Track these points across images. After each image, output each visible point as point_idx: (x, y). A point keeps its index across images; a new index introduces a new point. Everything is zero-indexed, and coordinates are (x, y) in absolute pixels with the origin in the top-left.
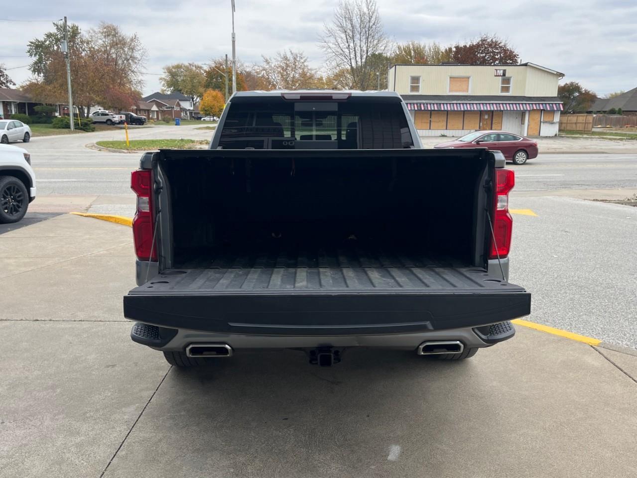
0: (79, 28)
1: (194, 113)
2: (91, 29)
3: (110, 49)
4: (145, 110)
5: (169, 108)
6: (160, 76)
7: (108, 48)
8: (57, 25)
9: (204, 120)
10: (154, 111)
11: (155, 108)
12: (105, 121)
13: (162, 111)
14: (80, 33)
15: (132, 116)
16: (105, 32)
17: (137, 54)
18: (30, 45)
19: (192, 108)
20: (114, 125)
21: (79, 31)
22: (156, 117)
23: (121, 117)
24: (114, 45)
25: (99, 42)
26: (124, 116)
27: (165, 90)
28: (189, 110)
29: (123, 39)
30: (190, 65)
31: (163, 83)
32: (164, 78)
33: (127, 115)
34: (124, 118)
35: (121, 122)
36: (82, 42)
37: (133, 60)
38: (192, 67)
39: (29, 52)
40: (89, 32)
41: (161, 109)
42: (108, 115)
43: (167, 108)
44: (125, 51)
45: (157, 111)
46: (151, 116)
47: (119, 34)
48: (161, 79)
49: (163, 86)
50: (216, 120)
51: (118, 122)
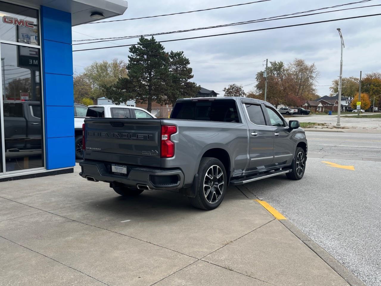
0: (283, 63)
1: (349, 108)
2: (289, 63)
3: (299, 73)
4: (314, 106)
5: (331, 105)
6: (330, 86)
7: (297, 72)
8: (272, 63)
9: (354, 111)
10: (319, 107)
11: (320, 105)
12: (285, 113)
13: (325, 106)
14: (284, 66)
15: (302, 109)
16: (297, 64)
17: (314, 75)
18: (257, 75)
19: (347, 105)
20: (290, 115)
21: (283, 65)
22: (321, 110)
23: (295, 111)
24: (301, 70)
25: (293, 69)
26: (297, 110)
27: (333, 94)
28: (345, 106)
29: (307, 67)
30: (351, 78)
31: (332, 90)
32: (333, 87)
33: (298, 110)
34: (297, 111)
35: (295, 113)
36: (284, 70)
37: (311, 78)
38: (351, 79)
39: (256, 78)
40: (288, 65)
41: (324, 105)
42: (287, 109)
43: (329, 105)
44: (307, 74)
45: (322, 107)
46: (317, 110)
47: (304, 64)
48: (331, 88)
49: (332, 92)
50: (363, 112)
51: (292, 113)
